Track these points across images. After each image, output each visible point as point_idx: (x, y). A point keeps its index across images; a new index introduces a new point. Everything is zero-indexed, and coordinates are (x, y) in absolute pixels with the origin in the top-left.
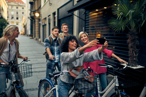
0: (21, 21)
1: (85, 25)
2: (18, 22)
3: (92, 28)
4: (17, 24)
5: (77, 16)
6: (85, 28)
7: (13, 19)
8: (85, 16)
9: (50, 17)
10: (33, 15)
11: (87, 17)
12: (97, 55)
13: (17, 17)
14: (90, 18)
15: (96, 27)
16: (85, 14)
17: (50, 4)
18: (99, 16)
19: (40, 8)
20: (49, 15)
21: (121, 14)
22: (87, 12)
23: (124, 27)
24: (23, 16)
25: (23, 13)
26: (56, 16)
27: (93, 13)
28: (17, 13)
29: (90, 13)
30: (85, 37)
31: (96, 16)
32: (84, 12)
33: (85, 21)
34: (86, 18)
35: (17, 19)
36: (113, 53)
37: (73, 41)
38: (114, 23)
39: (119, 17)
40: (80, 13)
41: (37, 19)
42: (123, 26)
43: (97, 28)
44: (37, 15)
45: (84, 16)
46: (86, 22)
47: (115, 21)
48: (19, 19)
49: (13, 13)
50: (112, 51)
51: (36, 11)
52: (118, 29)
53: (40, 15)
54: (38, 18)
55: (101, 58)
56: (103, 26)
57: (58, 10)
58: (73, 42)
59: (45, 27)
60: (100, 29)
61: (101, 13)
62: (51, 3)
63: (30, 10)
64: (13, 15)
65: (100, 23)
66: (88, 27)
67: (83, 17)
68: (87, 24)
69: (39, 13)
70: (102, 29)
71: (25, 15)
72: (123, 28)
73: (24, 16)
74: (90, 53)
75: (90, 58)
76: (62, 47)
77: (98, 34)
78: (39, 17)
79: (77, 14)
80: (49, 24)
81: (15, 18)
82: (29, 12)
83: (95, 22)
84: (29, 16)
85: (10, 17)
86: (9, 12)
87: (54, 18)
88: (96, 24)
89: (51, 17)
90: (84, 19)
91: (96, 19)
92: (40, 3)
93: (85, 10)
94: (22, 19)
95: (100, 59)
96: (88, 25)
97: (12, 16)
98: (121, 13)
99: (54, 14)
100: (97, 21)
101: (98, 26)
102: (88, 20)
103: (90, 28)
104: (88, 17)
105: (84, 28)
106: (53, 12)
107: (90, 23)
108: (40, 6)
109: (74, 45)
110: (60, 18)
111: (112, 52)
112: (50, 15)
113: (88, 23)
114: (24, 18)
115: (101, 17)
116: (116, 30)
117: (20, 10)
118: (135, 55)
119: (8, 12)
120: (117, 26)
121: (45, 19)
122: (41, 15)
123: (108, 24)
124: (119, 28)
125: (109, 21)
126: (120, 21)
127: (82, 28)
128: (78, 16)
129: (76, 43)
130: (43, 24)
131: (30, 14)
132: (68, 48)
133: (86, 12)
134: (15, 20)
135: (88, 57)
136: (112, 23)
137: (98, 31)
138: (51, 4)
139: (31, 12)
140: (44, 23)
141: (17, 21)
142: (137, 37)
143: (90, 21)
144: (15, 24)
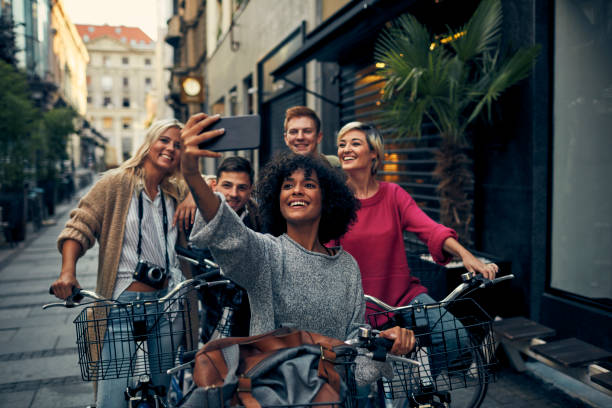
0: (140, 112)
2: (129, 119)
4: (126, 126)
5: (316, 94)
7: (109, 107)
8: (341, 89)
9: (234, 94)
10: (177, 87)
11: (346, 91)
13: (126, 96)
14: (358, 95)
16: (337, 81)
17: (235, 46)
19: (203, 59)
20: (231, 86)
22: (344, 75)
24: (146, 93)
25: (148, 81)
26: (254, 90)
27: (365, 76)
28: (126, 82)
29: (359, 76)
32: (336, 73)
33: (341, 106)
34: (341, 98)
35: (126, 104)
40: (325, 78)
41: (194, 103)
44: (192, 87)
45: (336, 88)
46: (344, 110)
48: (133, 105)
49: (107, 82)
51: (192, 74)
53: (204, 90)
54: (196, 99)
57: (260, 66)
62: (236, 39)
63: (170, 69)
64: (108, 89)
68: (345, 118)
69: (201, 80)
71: (155, 89)
73: (152, 93)
78: (201, 94)
79: (316, 82)
81: (117, 100)
82: (168, 75)
84: (167, 92)
85: (98, 99)
86: (94, 81)
87: (250, 97)
90: (337, 100)
92: (205, 40)
93: (338, 67)
94: (145, 106)
97: (106, 92)
99: (248, 82)
102: (352, 103)
104: (351, 93)
106: (244, 74)
107: (358, 114)
108: (205, 53)
110: (266, 99)
112: (234, 89)
113: (352, 112)
114: (151, 102)
117: (137, 70)
118: (458, 221)
119: (88, 79)
121: (221, 101)
122: (207, 87)
128: (319, 93)
131: (170, 86)
133: (341, 72)
134: (116, 111)
138: (238, 44)
139: (172, 79)
141: (125, 112)
142: (464, 159)
143: (357, 105)
144: (118, 125)
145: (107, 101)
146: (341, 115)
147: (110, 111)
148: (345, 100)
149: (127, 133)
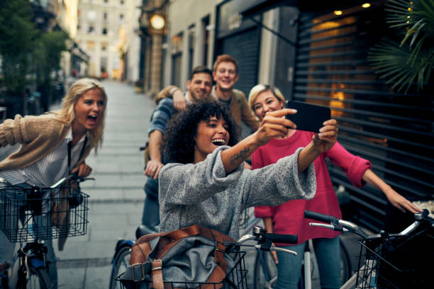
1: (297, 61)
2: (106, 43)
3: (319, 72)
4: (104, 48)
5: (273, 32)
6: (296, 69)
7: (93, 34)
8: (299, 31)
9: (193, 30)
10: (145, 22)
11: (303, 34)
12: (292, 177)
13: (105, 27)
14: (314, 38)
15: (333, 67)
16: (297, 24)
18: (344, 31)
19: (167, 1)
20: (190, 23)
21: (418, 27)
22: (304, 19)
23: (425, 74)
24: (120, 26)
25: (122, 16)
26: (211, 27)
27: (324, 22)
28: (105, 16)
29: (316, 21)
30: (269, 102)
31: (335, 33)
32: (296, 17)
33: (297, 46)
34: (299, 39)
35: (105, 32)
36: (369, 168)
37: (212, 123)
38: (391, 58)
39: (411, 38)
40: (282, 21)
41: (158, 34)
42: (423, 70)
43: (335, 72)
44: (157, 22)
45: (294, 30)
46: (300, 50)
47: (394, 49)
48: (110, 33)
49: (92, 15)
50: (366, 161)
51: (157, 12)
52: (404, 80)
53: (167, 25)
54: (160, 32)
55: (308, 191)
56: (353, 67)
57: (218, 8)
58: (214, 126)
59: (177, 60)
60: (342, 76)
61: (349, 21)
63: (141, 8)
64: (92, 20)
65: (344, 57)
66: (306, 69)
67: (292, 34)
68: (301, 57)
69: (165, 17)
70: (352, 76)
71: (127, 23)
72: (421, 77)
73: (123, 26)
74: (268, 171)
75: (266, 189)
76: (171, 145)
77: (336, 92)
78: (164, 29)
79: (274, 23)
80: (191, 51)
81: (99, 29)
82: (138, 12)
83: (331, 53)
84: (136, 25)
85: (85, 27)
86: (83, 13)
87: (206, 33)
88: (334, 58)
89: (198, 31)
90: (294, 40)
91: (333, 43)
94: (118, 35)
95: (304, 194)
96: (306, 61)
97: (91, 23)
98: (418, 23)
99: (206, 21)
100: (336, 48)
101: (339, 67)
102: (308, 45)
103: (311, 72)
104: (309, 36)
105: (291, 70)
106: (203, 14)
107: (313, 55)
109: (217, 136)
110: (221, 35)
111: (368, 164)
112: (192, 26)
113: (307, 53)
114: (123, 32)
115: (350, 35)
116: (396, 84)
117: (114, 8)
119: (79, 12)
120: (403, 70)
121: (181, 35)
122: (169, 23)
123: (370, 59)
124: (406, 76)
125: (372, 49)
126: (411, 53)
127: (286, 72)
128: (276, 30)
129: (223, 130)
130: (174, 51)
131: (140, 21)
132: (194, 150)
133: (300, 16)
134: (97, 37)
135: (261, 188)
136: (382, 58)
137: (337, 84)
139: (142, 15)
140: (177, 48)
141: (104, 38)
143: (313, 47)
144: (98, 47)
145: (91, 29)
146: (297, 54)
147: (93, 36)
148: (303, 42)
149: (104, 54)
